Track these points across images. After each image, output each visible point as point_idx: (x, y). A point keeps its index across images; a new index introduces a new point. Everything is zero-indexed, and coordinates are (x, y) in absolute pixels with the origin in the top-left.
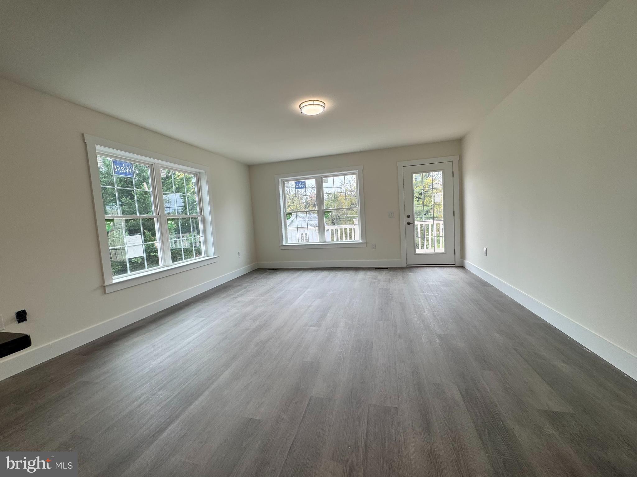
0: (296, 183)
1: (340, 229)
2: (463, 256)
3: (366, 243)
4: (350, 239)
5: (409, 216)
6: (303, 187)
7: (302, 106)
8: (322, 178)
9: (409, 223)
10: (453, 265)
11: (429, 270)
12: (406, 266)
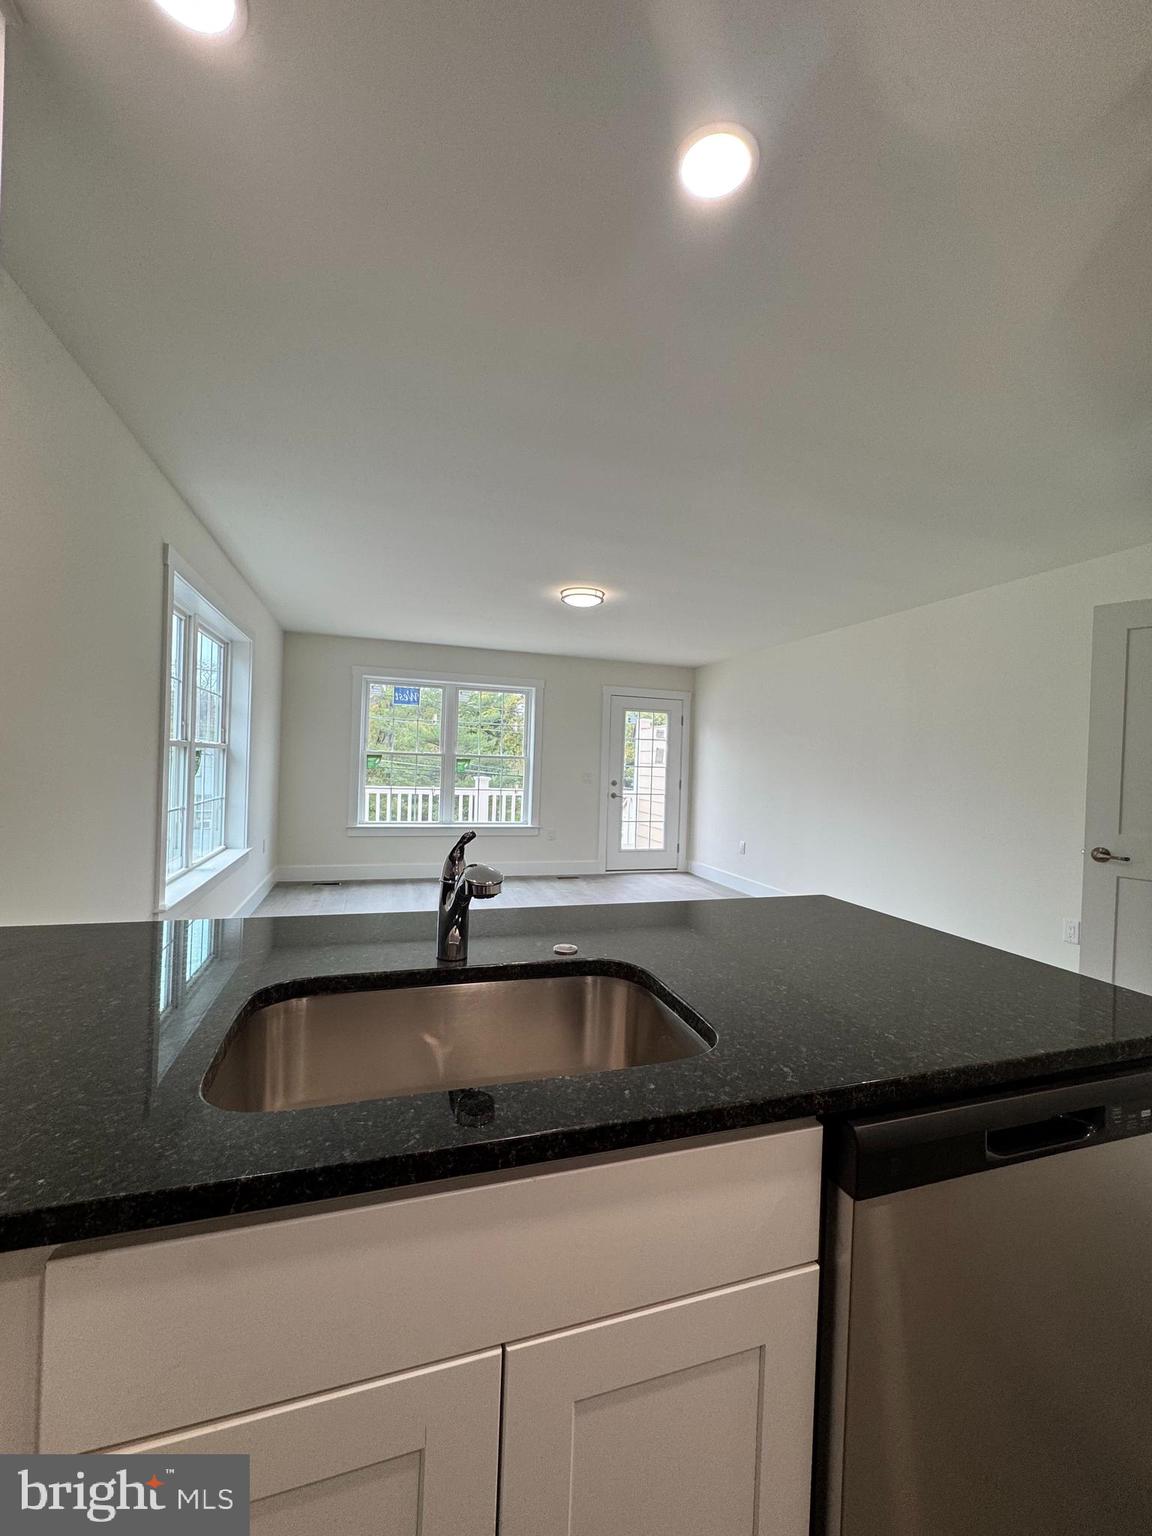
0: (396, 690)
1: (424, 796)
2: (690, 854)
3: (539, 828)
4: (423, 819)
5: (614, 783)
6: (414, 701)
7: (565, 594)
8: (457, 689)
9: (614, 796)
10: (674, 871)
11: (648, 878)
12: (604, 872)
